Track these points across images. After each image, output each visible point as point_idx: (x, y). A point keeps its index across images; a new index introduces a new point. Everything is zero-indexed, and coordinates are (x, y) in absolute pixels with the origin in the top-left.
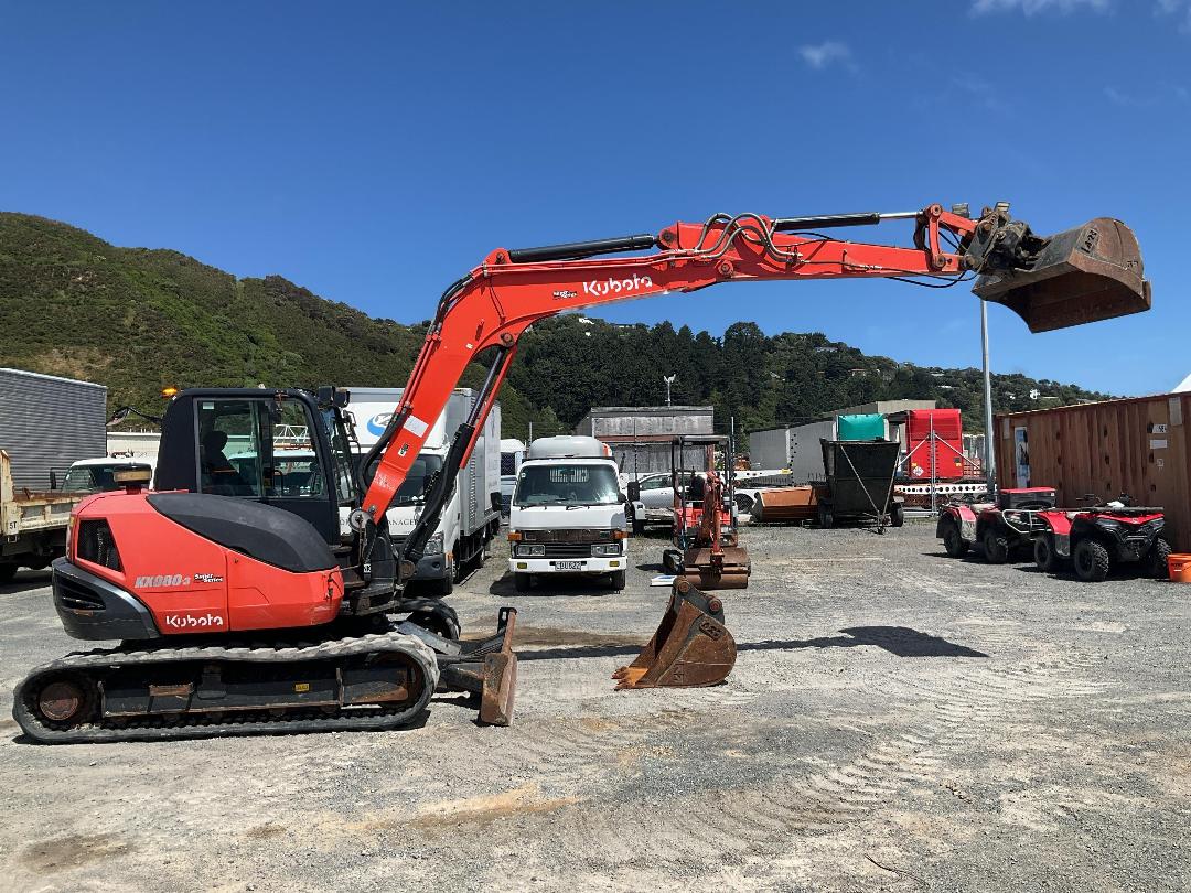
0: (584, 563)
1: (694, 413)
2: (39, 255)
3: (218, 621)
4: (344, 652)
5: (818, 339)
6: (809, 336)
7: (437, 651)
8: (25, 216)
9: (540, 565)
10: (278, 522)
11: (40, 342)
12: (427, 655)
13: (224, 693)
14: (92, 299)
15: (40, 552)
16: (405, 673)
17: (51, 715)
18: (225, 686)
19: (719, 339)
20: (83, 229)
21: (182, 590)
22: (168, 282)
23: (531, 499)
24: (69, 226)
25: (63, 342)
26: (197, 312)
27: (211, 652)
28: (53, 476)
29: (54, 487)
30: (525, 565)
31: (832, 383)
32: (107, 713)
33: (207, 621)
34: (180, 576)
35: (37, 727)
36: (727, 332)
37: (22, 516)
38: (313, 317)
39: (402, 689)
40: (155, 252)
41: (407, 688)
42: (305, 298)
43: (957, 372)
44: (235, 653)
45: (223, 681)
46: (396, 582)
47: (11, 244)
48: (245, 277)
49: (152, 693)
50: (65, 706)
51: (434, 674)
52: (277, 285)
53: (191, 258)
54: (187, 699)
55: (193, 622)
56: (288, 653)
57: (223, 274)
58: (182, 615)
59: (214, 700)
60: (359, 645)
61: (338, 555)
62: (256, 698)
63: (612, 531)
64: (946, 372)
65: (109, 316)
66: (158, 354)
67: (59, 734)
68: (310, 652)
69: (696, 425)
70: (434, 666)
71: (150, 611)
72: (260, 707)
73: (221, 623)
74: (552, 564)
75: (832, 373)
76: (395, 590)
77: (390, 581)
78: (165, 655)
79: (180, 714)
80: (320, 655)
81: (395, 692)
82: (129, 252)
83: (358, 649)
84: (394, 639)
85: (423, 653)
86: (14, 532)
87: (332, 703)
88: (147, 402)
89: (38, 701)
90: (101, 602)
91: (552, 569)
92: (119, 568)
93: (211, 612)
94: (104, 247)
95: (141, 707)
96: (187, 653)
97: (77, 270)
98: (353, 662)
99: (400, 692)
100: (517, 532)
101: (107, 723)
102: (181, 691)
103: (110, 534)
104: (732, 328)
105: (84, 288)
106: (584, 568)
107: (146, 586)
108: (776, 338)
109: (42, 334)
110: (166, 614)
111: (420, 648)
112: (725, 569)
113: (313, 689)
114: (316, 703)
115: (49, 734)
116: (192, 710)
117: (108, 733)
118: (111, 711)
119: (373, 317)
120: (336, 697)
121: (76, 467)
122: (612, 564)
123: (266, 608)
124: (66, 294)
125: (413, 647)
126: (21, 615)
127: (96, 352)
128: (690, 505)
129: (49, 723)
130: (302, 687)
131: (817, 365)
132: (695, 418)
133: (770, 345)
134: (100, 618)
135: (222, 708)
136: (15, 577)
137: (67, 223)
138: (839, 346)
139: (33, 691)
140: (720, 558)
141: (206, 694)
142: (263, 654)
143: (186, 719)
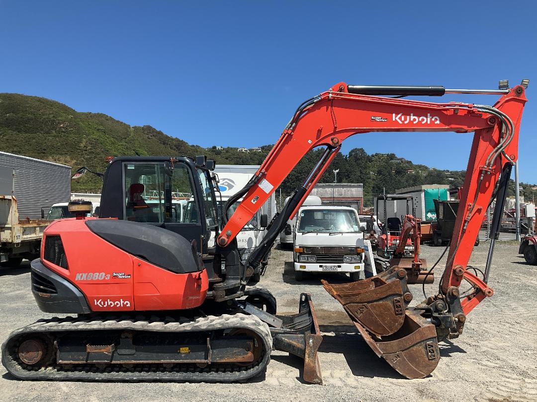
0: (339, 267)
1: (354, 187)
2: (44, 115)
3: (127, 304)
4: (210, 328)
5: (392, 157)
6: (388, 155)
7: (270, 325)
8: (39, 98)
9: (313, 267)
10: (167, 240)
11: (44, 153)
12: (264, 329)
13: (133, 351)
14: (67, 135)
15: (34, 252)
16: (252, 344)
17: (26, 361)
18: (135, 346)
19: (347, 156)
20: (64, 104)
21: (105, 283)
22: (101, 127)
23: (307, 229)
24: (57, 102)
25: (54, 153)
26: (113, 141)
27: (124, 324)
28: (42, 211)
29: (43, 217)
30: (305, 267)
31: (399, 178)
32: (60, 361)
33: (121, 303)
34: (104, 274)
35: (18, 370)
36: (350, 153)
37: (23, 232)
38: (164, 144)
39: (250, 354)
40: (95, 115)
41: (253, 353)
42: (160, 135)
43: (456, 173)
44: (139, 325)
45: (134, 343)
46: (241, 279)
47: (32, 110)
48: (134, 126)
49: (88, 350)
50: (35, 356)
51: (270, 341)
52: (149, 129)
53: (110, 117)
54: (110, 354)
55: (111, 304)
56: (173, 326)
57: (125, 124)
58: (105, 300)
59: (128, 355)
60: (220, 323)
61: (205, 261)
62: (154, 355)
63: (357, 248)
64: (451, 172)
65: (75, 142)
66: (95, 159)
67: (33, 373)
68: (187, 326)
69: (354, 193)
70: (269, 336)
71: (85, 296)
72: (157, 362)
73: (129, 305)
74: (321, 266)
75: (398, 172)
76: (241, 284)
77: (237, 279)
78: (95, 325)
79: (106, 364)
80: (194, 329)
81: (245, 356)
82: (83, 114)
83: (219, 326)
84: (242, 319)
85: (261, 328)
86: (19, 241)
87: (203, 361)
88: (91, 181)
89: (18, 353)
90: (54, 289)
91: (320, 270)
92: (67, 268)
93: (122, 297)
94: (73, 112)
95: (81, 358)
96: (110, 324)
97: (61, 121)
98: (218, 334)
99: (249, 356)
100: (300, 247)
101: (61, 368)
102: (107, 350)
103: (62, 245)
104: (353, 151)
105: (63, 130)
106: (339, 270)
107: (82, 279)
108: (373, 156)
109: (45, 150)
110: (93, 298)
111: (259, 325)
112: (421, 272)
113: (192, 350)
114: (193, 361)
115: (26, 373)
116: (113, 362)
117: (63, 374)
118: (62, 360)
119: (190, 144)
120: (206, 358)
121: (54, 208)
122: (356, 268)
123: (157, 296)
124: (56, 132)
125: (254, 324)
126: (19, 290)
127: (68, 158)
128: (389, 234)
129: (25, 367)
130: (184, 350)
131: (391, 168)
132: (353, 189)
133: (369, 159)
134: (54, 299)
135: (133, 362)
136: (21, 264)
137: (56, 101)
138: (401, 159)
139: (15, 346)
140: (418, 265)
141: (123, 351)
142: (157, 326)
143: (111, 368)
